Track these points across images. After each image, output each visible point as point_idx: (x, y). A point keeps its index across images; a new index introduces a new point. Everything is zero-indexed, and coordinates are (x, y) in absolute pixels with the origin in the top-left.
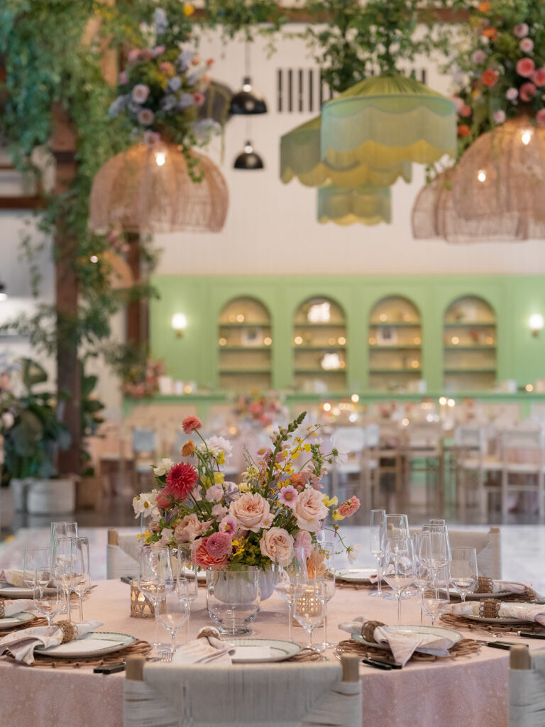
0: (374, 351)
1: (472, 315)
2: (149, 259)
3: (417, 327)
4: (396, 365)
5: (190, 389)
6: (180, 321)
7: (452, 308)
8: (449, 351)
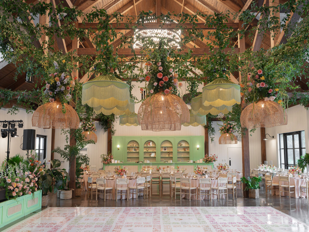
0: (162, 153)
1: (184, 145)
2: (113, 132)
3: (172, 147)
4: (167, 156)
5: (119, 162)
6: (118, 146)
7: (179, 143)
8: (179, 153)
